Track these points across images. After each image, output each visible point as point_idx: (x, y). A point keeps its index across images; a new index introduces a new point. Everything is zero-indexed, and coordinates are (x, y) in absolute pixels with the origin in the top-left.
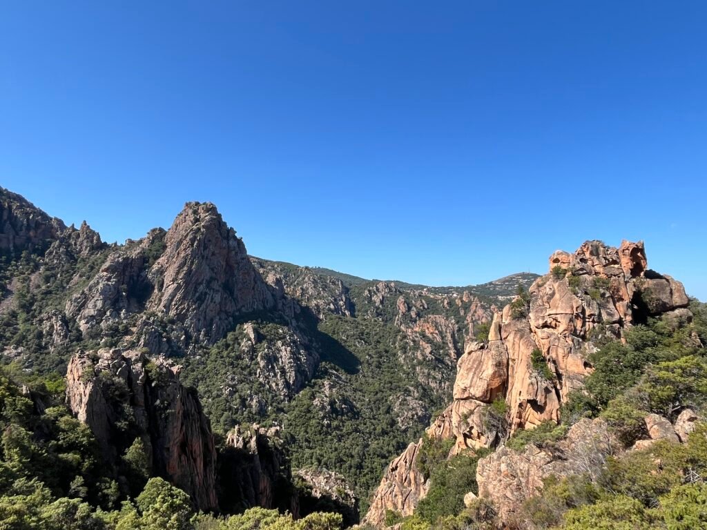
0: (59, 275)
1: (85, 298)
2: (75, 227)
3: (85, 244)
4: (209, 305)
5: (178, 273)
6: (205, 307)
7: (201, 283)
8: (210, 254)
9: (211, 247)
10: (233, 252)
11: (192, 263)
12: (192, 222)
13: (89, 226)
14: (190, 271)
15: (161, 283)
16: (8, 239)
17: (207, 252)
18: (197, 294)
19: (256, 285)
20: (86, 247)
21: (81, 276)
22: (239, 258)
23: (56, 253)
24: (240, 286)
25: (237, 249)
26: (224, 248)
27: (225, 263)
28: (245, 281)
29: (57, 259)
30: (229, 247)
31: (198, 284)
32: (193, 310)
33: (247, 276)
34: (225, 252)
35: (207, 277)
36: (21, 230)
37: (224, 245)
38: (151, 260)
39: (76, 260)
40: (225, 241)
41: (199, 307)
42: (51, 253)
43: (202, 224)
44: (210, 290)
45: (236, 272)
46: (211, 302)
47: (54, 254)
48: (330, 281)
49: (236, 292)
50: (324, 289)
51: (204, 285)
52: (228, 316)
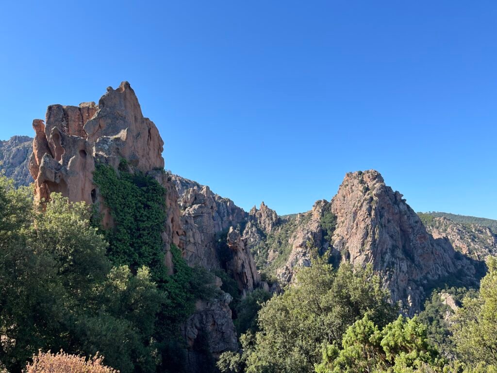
0: (258, 252)
1: (289, 273)
2: (257, 208)
3: (267, 222)
4: (399, 274)
5: (363, 245)
6: (395, 277)
7: (386, 253)
8: (387, 222)
9: (385, 215)
10: (406, 217)
11: (374, 233)
12: (362, 192)
13: (267, 206)
14: (374, 241)
15: (347, 255)
16: (218, 224)
17: (383, 220)
18: (385, 264)
19: (434, 250)
20: (269, 224)
21: (274, 252)
22: (412, 221)
23: (251, 232)
24: (420, 251)
25: (408, 213)
26: (397, 214)
27: (399, 228)
28: (423, 245)
29: (253, 237)
30: (400, 212)
31: (383, 254)
32: (386, 281)
33: (423, 239)
34: (397, 217)
35: (390, 246)
36: (224, 216)
37: (396, 211)
38: (329, 232)
39: (265, 237)
40: (396, 206)
41: (390, 277)
42: (247, 232)
43: (374, 192)
44: (396, 258)
45: (412, 237)
46: (400, 271)
47: (250, 233)
48: (476, 230)
49: (417, 258)
50: (473, 240)
51: (389, 254)
52: (418, 286)
